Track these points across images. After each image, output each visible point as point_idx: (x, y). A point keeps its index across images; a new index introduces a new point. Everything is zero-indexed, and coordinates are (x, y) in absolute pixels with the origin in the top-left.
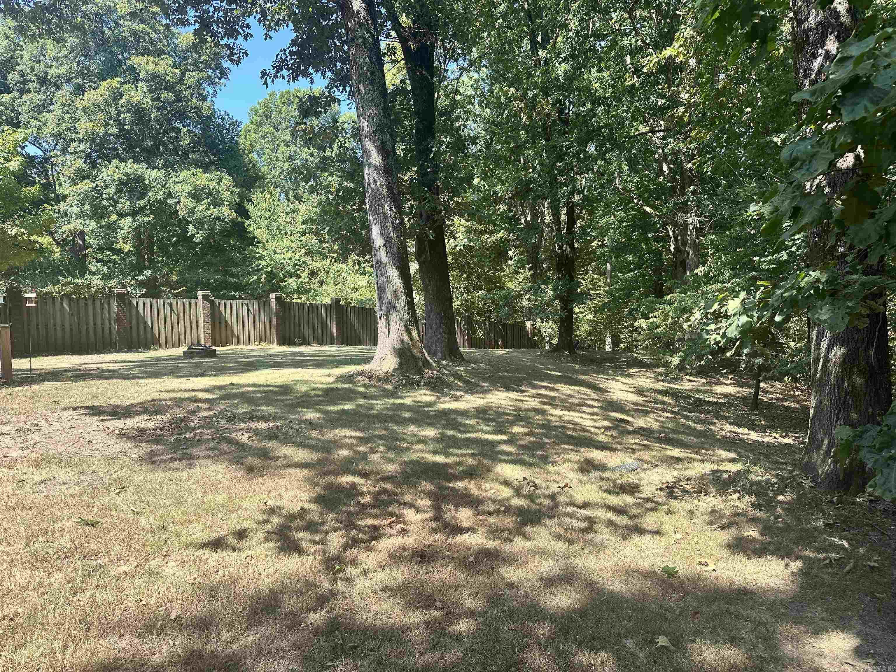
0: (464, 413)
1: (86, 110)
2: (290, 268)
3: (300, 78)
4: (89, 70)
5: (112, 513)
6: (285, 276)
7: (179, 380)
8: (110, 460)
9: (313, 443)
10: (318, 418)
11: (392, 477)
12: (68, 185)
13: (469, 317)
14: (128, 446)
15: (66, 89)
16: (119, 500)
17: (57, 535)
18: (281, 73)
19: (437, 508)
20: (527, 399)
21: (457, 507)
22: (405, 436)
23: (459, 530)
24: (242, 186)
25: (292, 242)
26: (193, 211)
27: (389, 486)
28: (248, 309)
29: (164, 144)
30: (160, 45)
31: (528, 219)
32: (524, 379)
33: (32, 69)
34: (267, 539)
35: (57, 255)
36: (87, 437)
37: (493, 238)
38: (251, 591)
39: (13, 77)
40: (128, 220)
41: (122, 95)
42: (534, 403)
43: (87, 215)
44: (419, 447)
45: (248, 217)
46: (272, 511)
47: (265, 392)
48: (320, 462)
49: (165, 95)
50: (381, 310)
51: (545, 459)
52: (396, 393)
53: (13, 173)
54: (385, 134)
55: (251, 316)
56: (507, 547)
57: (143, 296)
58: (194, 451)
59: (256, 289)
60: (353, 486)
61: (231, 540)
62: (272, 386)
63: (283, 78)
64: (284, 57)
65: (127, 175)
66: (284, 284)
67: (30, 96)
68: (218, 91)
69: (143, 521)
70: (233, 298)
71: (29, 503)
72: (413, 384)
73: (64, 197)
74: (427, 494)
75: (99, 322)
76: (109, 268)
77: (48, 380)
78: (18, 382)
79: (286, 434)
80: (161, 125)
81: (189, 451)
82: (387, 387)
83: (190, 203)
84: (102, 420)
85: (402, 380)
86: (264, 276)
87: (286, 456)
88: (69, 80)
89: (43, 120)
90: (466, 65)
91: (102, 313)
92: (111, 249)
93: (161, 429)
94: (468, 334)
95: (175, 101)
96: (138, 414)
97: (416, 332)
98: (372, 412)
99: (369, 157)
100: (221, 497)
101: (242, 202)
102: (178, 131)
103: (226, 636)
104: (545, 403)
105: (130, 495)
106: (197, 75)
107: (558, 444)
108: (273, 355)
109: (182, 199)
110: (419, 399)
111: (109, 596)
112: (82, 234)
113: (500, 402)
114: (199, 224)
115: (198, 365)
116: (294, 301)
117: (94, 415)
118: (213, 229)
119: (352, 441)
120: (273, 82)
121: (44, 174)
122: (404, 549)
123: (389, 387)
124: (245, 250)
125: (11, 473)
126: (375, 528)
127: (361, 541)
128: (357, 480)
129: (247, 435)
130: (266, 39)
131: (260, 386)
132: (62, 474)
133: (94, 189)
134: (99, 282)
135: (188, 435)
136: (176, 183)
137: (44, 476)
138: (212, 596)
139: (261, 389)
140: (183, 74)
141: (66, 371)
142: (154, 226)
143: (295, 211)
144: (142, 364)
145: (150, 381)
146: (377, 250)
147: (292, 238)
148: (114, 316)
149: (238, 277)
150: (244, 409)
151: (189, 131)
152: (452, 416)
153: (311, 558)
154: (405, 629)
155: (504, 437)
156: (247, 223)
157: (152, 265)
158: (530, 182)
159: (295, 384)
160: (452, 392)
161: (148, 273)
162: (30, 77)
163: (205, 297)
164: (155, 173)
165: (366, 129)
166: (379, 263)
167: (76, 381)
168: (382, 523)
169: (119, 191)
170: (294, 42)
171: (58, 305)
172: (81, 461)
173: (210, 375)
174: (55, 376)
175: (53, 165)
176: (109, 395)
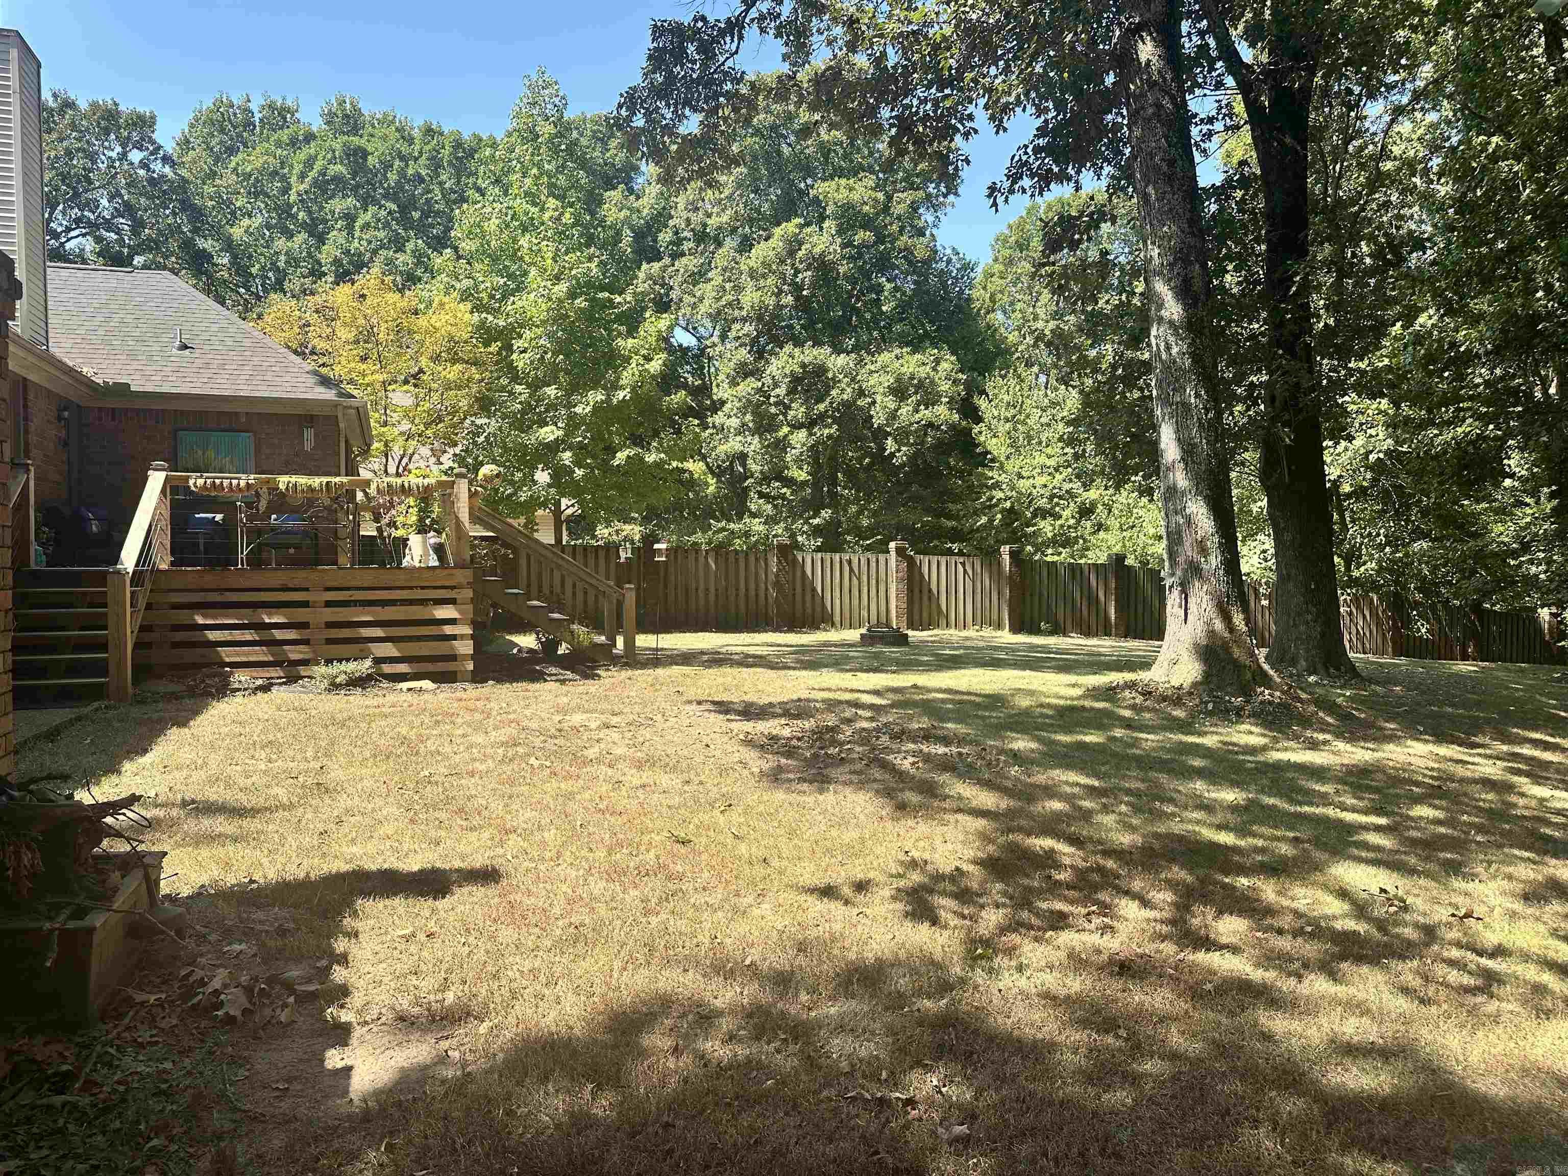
0: (1318, 773)
1: (752, 274)
2: (1043, 503)
3: (1053, 186)
4: (759, 213)
5: (709, 833)
6: (1035, 515)
7: (843, 675)
8: (723, 771)
9: (1009, 784)
10: (1033, 751)
11: (1122, 852)
12: (728, 386)
13: (1396, 594)
14: (751, 755)
15: (730, 243)
16: (721, 819)
17: (643, 848)
18: (1020, 183)
19: (1183, 907)
20: (1477, 760)
21: (1220, 913)
22: (1175, 796)
23: (1207, 943)
24: (972, 369)
25: (1049, 457)
26: (893, 416)
27: (1110, 864)
28: (965, 571)
29: (857, 311)
30: (858, 158)
31: (1552, 391)
32: (1488, 721)
33: (688, 221)
34: (894, 898)
35: (711, 489)
36: (706, 740)
37: (1448, 436)
38: (852, 956)
39: (665, 237)
40: (802, 434)
41: (801, 244)
42: (1492, 769)
43: (749, 430)
44: (1197, 815)
45: (979, 420)
46: (914, 864)
47: (960, 702)
48: (1010, 814)
49: (862, 236)
50: (1173, 575)
51: (1454, 869)
52: (1190, 724)
53: (653, 377)
54: (1191, 263)
55: (969, 583)
56: (1287, 985)
57: (819, 549)
58: (833, 773)
59: (986, 539)
60: (1050, 854)
61: (847, 891)
62: (976, 695)
63: (1024, 191)
64: (1024, 158)
65: (803, 366)
66: (1031, 529)
67: (684, 260)
68: (942, 217)
69: (743, 848)
70: (950, 552)
71: (619, 808)
72: (1228, 711)
73: (723, 403)
74: (1171, 885)
75: (752, 586)
76: (775, 506)
77: (676, 664)
78: (640, 663)
79: (970, 766)
80: (856, 283)
81: (825, 772)
82: (1174, 713)
83: (891, 403)
84: (728, 720)
85: (1206, 703)
86: (999, 516)
87: (960, 798)
88: (734, 230)
89: (698, 294)
90: (1405, 100)
91: (757, 574)
92: (779, 477)
93: (799, 739)
94: (1395, 628)
95: (875, 243)
96: (775, 716)
97: (1241, 616)
98: (1134, 751)
99: (1161, 306)
100: (850, 835)
101: (969, 395)
102: (879, 289)
103: (804, 997)
104: (1518, 772)
105: (735, 816)
106: (908, 196)
107: (1500, 846)
108: (996, 648)
109: (879, 398)
110: (1234, 740)
111: (682, 925)
112: (742, 457)
113: (1413, 760)
114: (902, 436)
115: (876, 656)
116: (1049, 559)
117: (720, 712)
118: (922, 443)
119: (1076, 790)
120: (1006, 201)
121: (699, 372)
122: (1099, 952)
123: (1179, 713)
124: (970, 474)
125: (610, 772)
126: (1062, 916)
127: (1031, 927)
128: (1063, 847)
129: (911, 759)
130: (997, 133)
131: (957, 692)
132: (665, 780)
133: (759, 390)
134: (761, 528)
135: (832, 751)
136: (872, 372)
137: (644, 780)
138: (799, 950)
139: (958, 697)
140: (889, 198)
141: (702, 653)
142: (837, 441)
143: (1058, 404)
144: (802, 650)
145: (804, 673)
146: (1168, 469)
147: (1049, 450)
148: (772, 578)
149: (957, 518)
150: (921, 723)
151: (896, 289)
152: (1290, 775)
153: (946, 933)
154: (1052, 1046)
155: (1382, 821)
156: (976, 429)
157: (834, 501)
158: (1536, 318)
159: (1013, 695)
160: (1308, 733)
161: (826, 514)
162: (686, 234)
163: (900, 551)
164: (842, 360)
165: (1157, 261)
166: (1172, 493)
167: (709, 667)
168: (1076, 911)
169: (791, 391)
170: (1042, 131)
171: (702, 560)
172: (689, 768)
173: (887, 671)
174: (687, 658)
175: (710, 359)
176: (745, 689)
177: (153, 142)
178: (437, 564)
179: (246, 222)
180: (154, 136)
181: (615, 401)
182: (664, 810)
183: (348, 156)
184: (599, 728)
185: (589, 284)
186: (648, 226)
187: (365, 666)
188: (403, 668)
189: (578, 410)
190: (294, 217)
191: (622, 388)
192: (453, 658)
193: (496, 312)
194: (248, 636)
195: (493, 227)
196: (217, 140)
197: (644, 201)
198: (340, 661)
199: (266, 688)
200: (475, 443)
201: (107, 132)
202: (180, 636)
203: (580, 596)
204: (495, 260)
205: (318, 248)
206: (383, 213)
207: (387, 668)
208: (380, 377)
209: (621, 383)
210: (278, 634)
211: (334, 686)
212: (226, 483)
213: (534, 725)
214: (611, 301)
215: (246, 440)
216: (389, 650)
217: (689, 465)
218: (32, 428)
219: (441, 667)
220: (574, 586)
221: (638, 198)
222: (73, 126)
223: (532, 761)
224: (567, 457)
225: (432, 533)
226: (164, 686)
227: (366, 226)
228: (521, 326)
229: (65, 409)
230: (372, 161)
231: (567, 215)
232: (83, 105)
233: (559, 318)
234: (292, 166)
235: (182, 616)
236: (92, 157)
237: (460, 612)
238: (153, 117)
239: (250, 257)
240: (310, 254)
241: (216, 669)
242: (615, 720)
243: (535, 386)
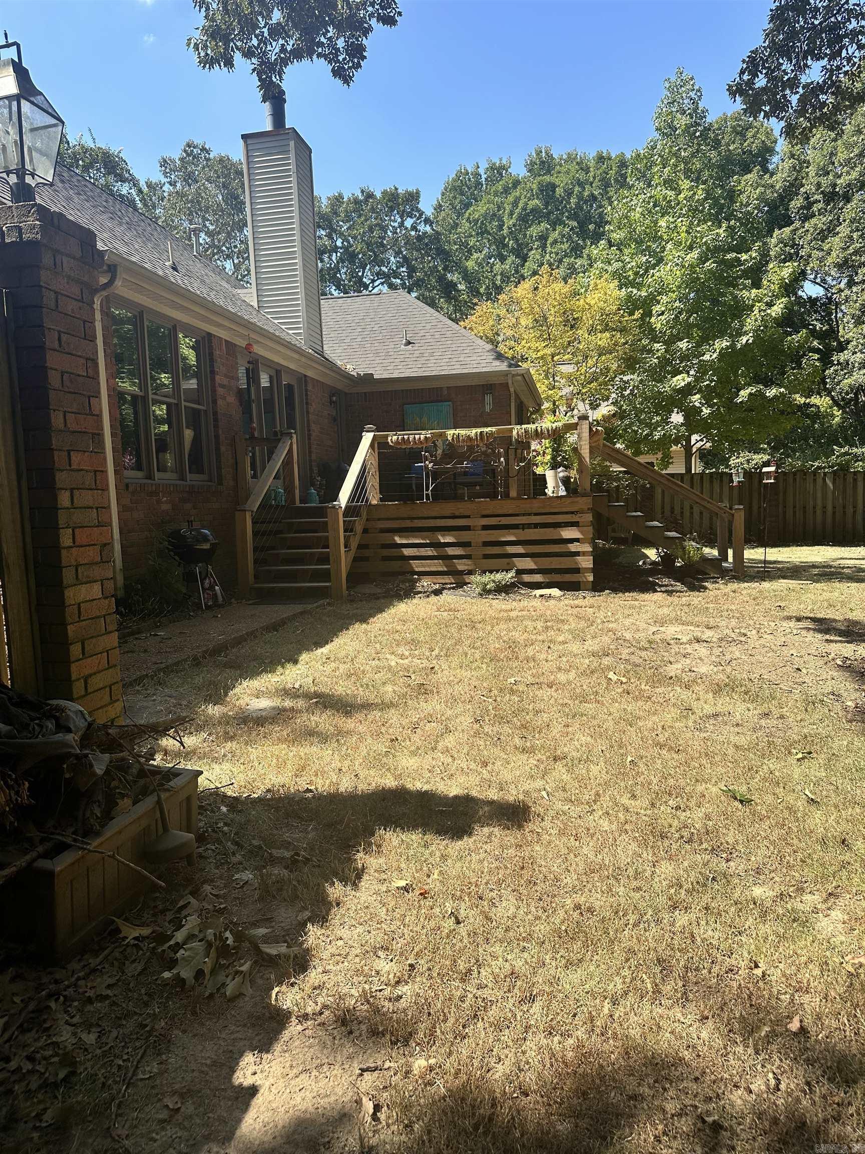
5: (777, 791)
8: (810, 703)
12: (851, 326)
14: (848, 686)
16: (797, 772)
33: (818, 185)
35: (837, 420)
36: (798, 662)
39: (797, 203)
53: (775, 320)
67: (814, 221)
71: (680, 743)
73: (848, 342)
77: (784, 578)
78: (750, 576)
84: (827, 640)
89: (827, 248)
105: (815, 769)
117: (820, 631)
121: (826, 318)
125: (684, 694)
132: (740, 709)
137: (719, 709)
141: (814, 566)
162: (816, 197)
167: (817, 581)
171: (819, 481)
172: (772, 696)
174: (796, 572)
175: (837, 305)
176: (852, 605)
177: (418, 210)
178: (564, 493)
179: (475, 256)
180: (419, 206)
181: (739, 346)
182: (731, 751)
183: (542, 191)
184: (690, 642)
185: (717, 249)
186: (781, 197)
187: (508, 577)
188: (538, 578)
189: (707, 357)
190: (507, 245)
191: (746, 333)
192: (577, 571)
193: (639, 286)
194: (429, 552)
195: (638, 215)
196: (458, 200)
197: (778, 176)
198: (491, 572)
199: (437, 593)
200: (623, 396)
201: (392, 209)
202: (386, 552)
203: (696, 516)
204: (639, 242)
205: (523, 266)
206: (567, 230)
207: (527, 578)
208: (549, 351)
209: (745, 329)
210: (451, 551)
211: (486, 592)
212: (411, 437)
213: (628, 636)
214: (738, 260)
215: (446, 407)
216: (529, 564)
217: (815, 400)
218: (311, 410)
219: (568, 578)
220: (692, 508)
221: (771, 176)
222: (373, 210)
223: (611, 675)
224: (696, 399)
225: (561, 469)
226: (369, 589)
227: (555, 242)
228: (660, 294)
229: (333, 395)
230: (559, 191)
231: (700, 192)
232: (378, 195)
233: (691, 282)
234: (505, 209)
235: (385, 538)
236: (384, 229)
237: (582, 533)
238: (418, 193)
239: (479, 280)
240: (517, 272)
241: (408, 576)
242: (708, 634)
243: (669, 342)
